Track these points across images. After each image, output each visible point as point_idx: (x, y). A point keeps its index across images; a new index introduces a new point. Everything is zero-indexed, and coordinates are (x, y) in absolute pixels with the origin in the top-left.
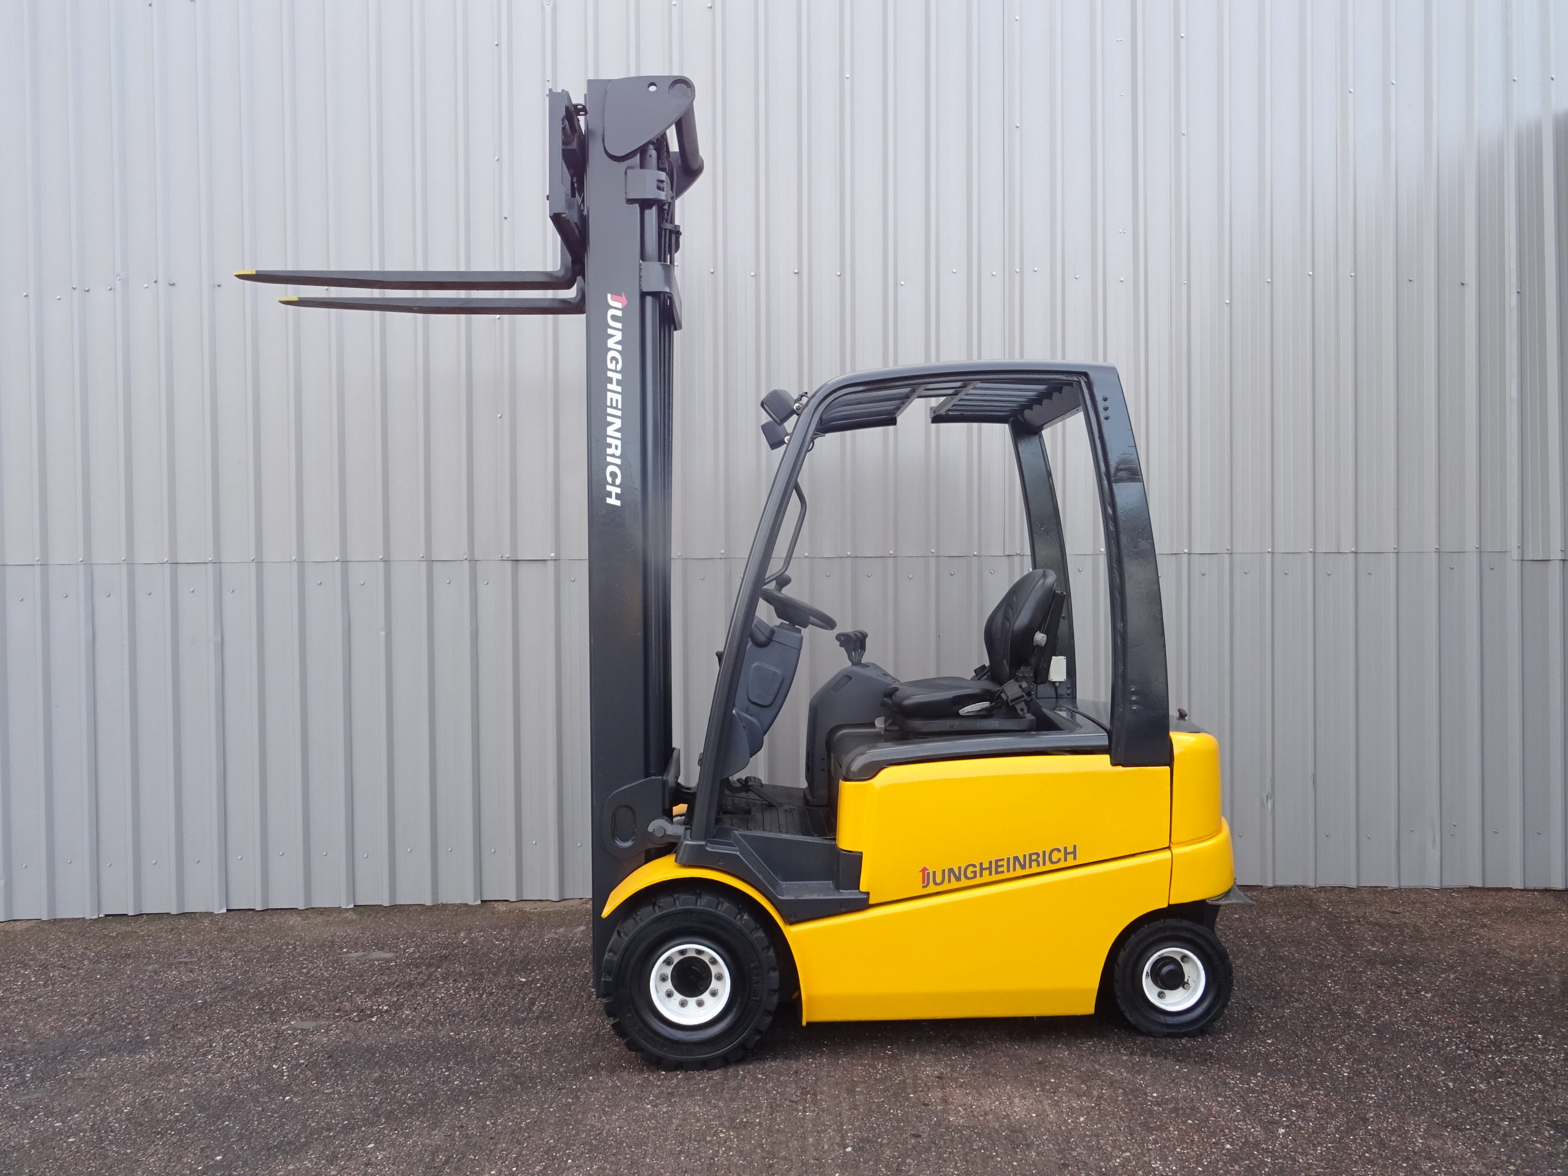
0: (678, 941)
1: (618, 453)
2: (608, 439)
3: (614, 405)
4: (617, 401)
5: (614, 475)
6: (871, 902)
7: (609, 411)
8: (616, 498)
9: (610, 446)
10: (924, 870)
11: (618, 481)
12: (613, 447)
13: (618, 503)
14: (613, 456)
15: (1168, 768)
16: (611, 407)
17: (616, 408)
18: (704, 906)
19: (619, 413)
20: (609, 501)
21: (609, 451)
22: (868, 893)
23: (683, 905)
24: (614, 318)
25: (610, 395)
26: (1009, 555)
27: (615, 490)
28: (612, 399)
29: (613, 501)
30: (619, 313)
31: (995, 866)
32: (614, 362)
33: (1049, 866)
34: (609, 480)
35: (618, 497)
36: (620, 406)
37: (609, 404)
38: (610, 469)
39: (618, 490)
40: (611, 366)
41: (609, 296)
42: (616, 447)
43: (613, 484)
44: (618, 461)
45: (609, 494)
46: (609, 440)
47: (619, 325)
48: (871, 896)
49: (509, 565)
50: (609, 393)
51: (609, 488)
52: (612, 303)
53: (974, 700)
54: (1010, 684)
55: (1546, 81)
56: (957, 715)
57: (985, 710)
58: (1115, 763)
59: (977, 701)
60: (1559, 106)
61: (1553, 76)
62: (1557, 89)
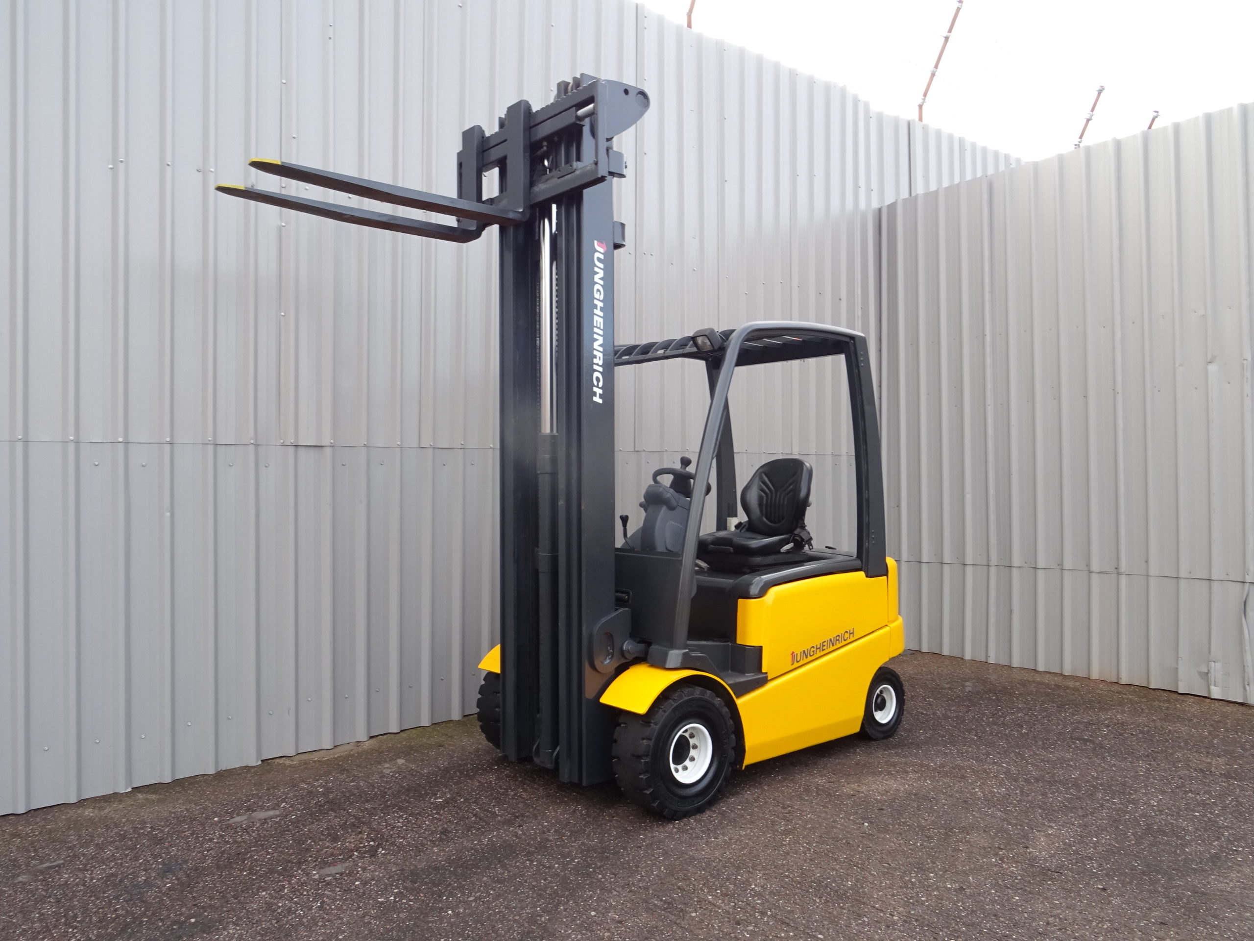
0: (683, 724)
1: (601, 363)
2: (594, 351)
4: (600, 323)
5: (598, 379)
6: (769, 678)
7: (596, 330)
8: (599, 398)
9: (596, 357)
10: (793, 653)
11: (601, 384)
12: (598, 358)
13: (600, 401)
14: (597, 364)
15: (885, 577)
16: (597, 327)
17: (599, 328)
18: (699, 695)
19: (601, 333)
20: (594, 399)
21: (595, 361)
22: (766, 673)
23: (688, 696)
24: (599, 259)
25: (596, 318)
27: (599, 391)
28: (597, 321)
29: (597, 399)
30: (602, 257)
31: (821, 647)
32: (598, 293)
33: (844, 643)
34: (595, 383)
35: (601, 396)
36: (602, 328)
37: (595, 325)
38: (596, 374)
39: (601, 391)
40: (597, 295)
41: (596, 242)
42: (600, 358)
43: (597, 387)
44: (601, 370)
45: (596, 394)
46: (595, 353)
47: (602, 266)
48: (768, 674)
49: (291, 450)
50: (595, 317)
51: (595, 389)
52: (597, 248)
53: (786, 542)
54: (798, 531)
55: (869, 190)
56: (779, 552)
57: (792, 548)
58: (867, 577)
59: (788, 543)
60: (875, 205)
61: (872, 188)
62: (874, 195)
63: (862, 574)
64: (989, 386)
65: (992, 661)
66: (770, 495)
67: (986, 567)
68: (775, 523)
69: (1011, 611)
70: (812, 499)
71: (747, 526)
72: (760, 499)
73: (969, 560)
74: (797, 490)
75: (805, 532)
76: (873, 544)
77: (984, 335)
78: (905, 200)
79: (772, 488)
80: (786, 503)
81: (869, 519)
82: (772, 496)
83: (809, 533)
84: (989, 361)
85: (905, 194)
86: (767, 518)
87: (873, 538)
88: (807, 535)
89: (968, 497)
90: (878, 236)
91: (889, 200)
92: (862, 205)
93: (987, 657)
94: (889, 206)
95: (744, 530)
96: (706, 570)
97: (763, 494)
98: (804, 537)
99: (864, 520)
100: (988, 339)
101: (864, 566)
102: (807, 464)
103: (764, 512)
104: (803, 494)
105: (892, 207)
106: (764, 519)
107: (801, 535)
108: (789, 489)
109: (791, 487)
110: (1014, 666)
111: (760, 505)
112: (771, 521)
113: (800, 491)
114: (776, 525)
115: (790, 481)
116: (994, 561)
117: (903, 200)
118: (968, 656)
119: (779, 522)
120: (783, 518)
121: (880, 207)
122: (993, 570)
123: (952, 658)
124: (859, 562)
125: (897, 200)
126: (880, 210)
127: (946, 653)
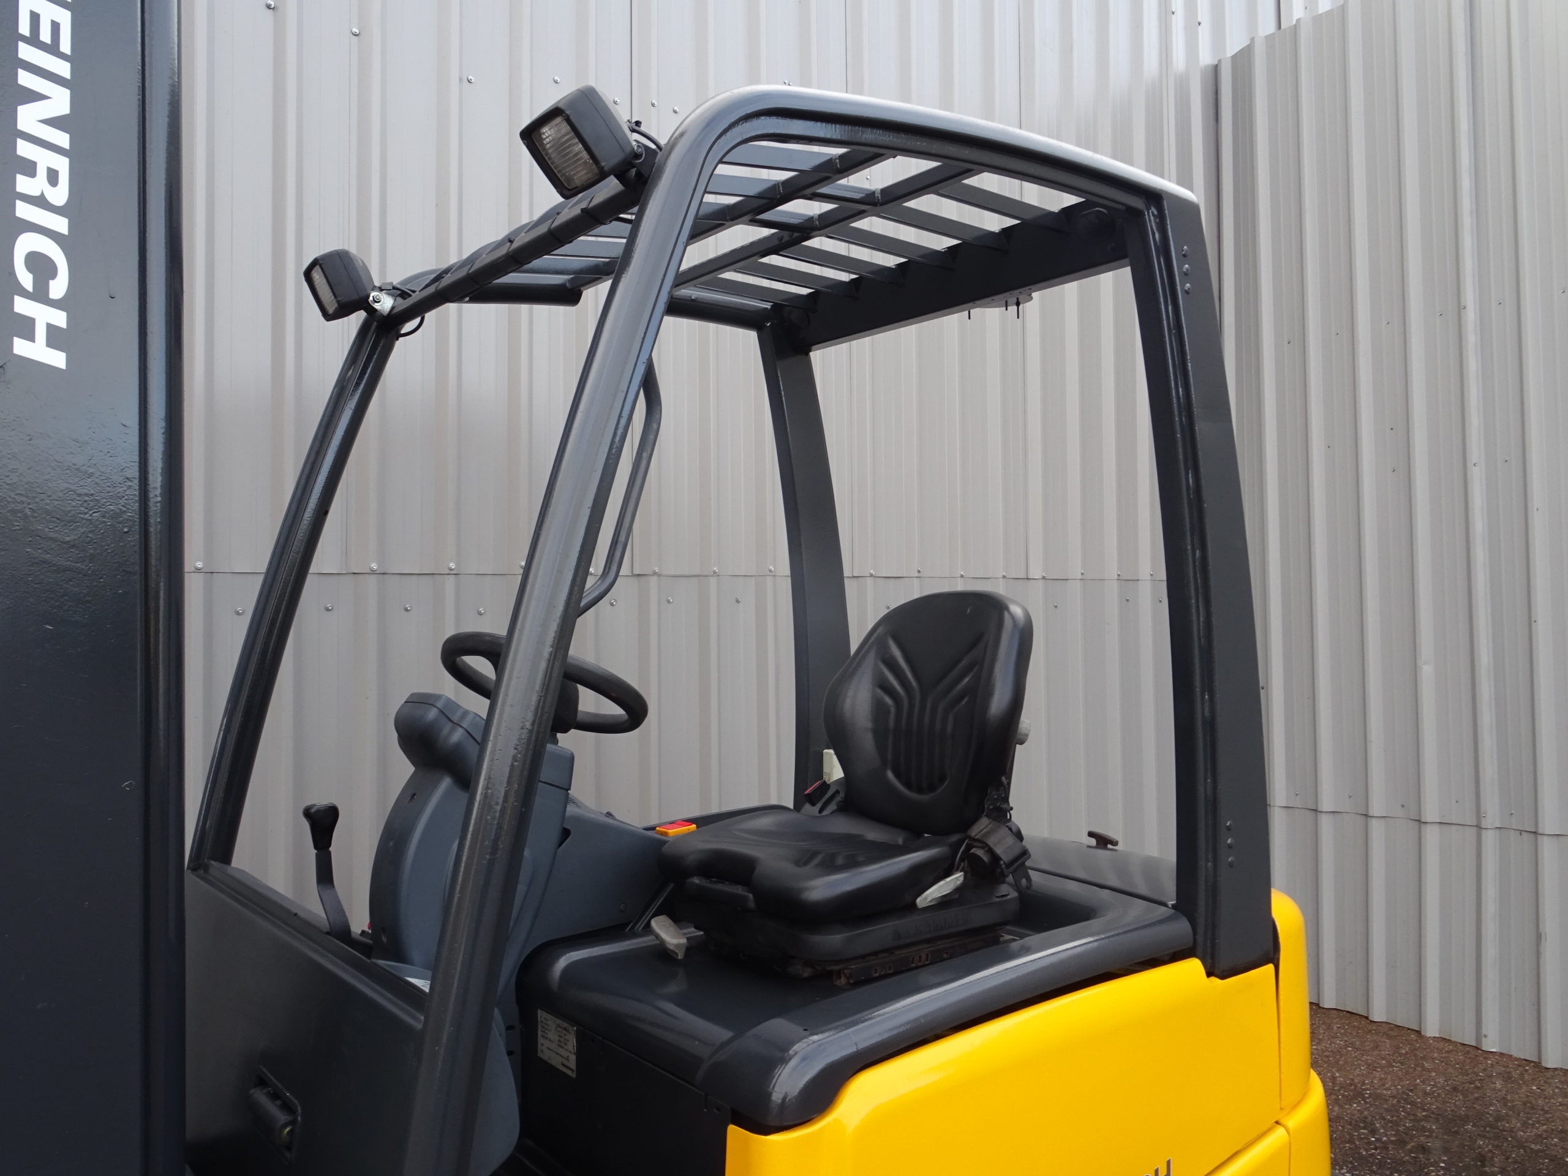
1: (59, 195)
2: (20, 143)
3: (45, 36)
4: (55, 27)
5: (40, 265)
7: (26, 52)
8: (50, 344)
9: (29, 168)
11: (58, 288)
12: (41, 172)
13: (57, 359)
14: (40, 202)
15: (1270, 967)
16: (34, 40)
17: (53, 48)
19: (63, 69)
20: (21, 347)
21: (25, 185)
26: (639, 575)
27: (46, 316)
28: (35, 18)
29: (37, 350)
34: (26, 279)
35: (55, 339)
36: (66, 46)
37: (24, 28)
38: (26, 244)
39: (60, 318)
42: (53, 177)
43: (40, 295)
44: (61, 225)
45: (26, 327)
46: (24, 149)
51: (22, 306)
53: (939, 870)
54: (982, 827)
55: (1192, 25)
56: (913, 906)
57: (958, 890)
58: (1209, 974)
59: (948, 874)
60: (1206, 58)
61: (1200, 20)
62: (1204, 35)
63: (1193, 967)
64: (1475, 421)
65: (1491, 1044)
66: (906, 703)
67: (1474, 830)
68: (920, 790)
69: (1539, 937)
70: (1027, 720)
71: (842, 795)
72: (879, 711)
73: (1431, 813)
74: (981, 690)
75: (1004, 831)
76: (1231, 865)
77: (1461, 308)
78: (1269, 38)
79: (914, 683)
80: (949, 729)
81: (1215, 788)
82: (911, 706)
83: (1019, 835)
84: (1473, 365)
85: (1267, 26)
86: (897, 775)
87: (1230, 846)
88: (1010, 840)
89: (1427, 671)
90: (1212, 121)
91: (1234, 45)
92: (1179, 60)
93: (1479, 1035)
94: (1234, 58)
95: (833, 806)
96: (680, 957)
97: (888, 701)
98: (999, 851)
99: (1201, 790)
100: (1471, 316)
101: (1200, 939)
102: (1016, 610)
103: (890, 756)
104: (998, 703)
105: (1243, 59)
106: (890, 775)
107: (991, 841)
108: (960, 687)
109: (966, 680)
110: (1550, 1065)
111: (880, 732)
112: (908, 785)
113: (989, 694)
114: (925, 798)
115: (964, 663)
116: (1492, 815)
117: (1267, 37)
118: (1432, 1029)
119: (932, 788)
120: (942, 779)
121: (1216, 63)
122: (1490, 839)
123: (1392, 1030)
124: (1183, 926)
125: (1252, 40)
126: (1216, 69)
127: (1378, 1014)
